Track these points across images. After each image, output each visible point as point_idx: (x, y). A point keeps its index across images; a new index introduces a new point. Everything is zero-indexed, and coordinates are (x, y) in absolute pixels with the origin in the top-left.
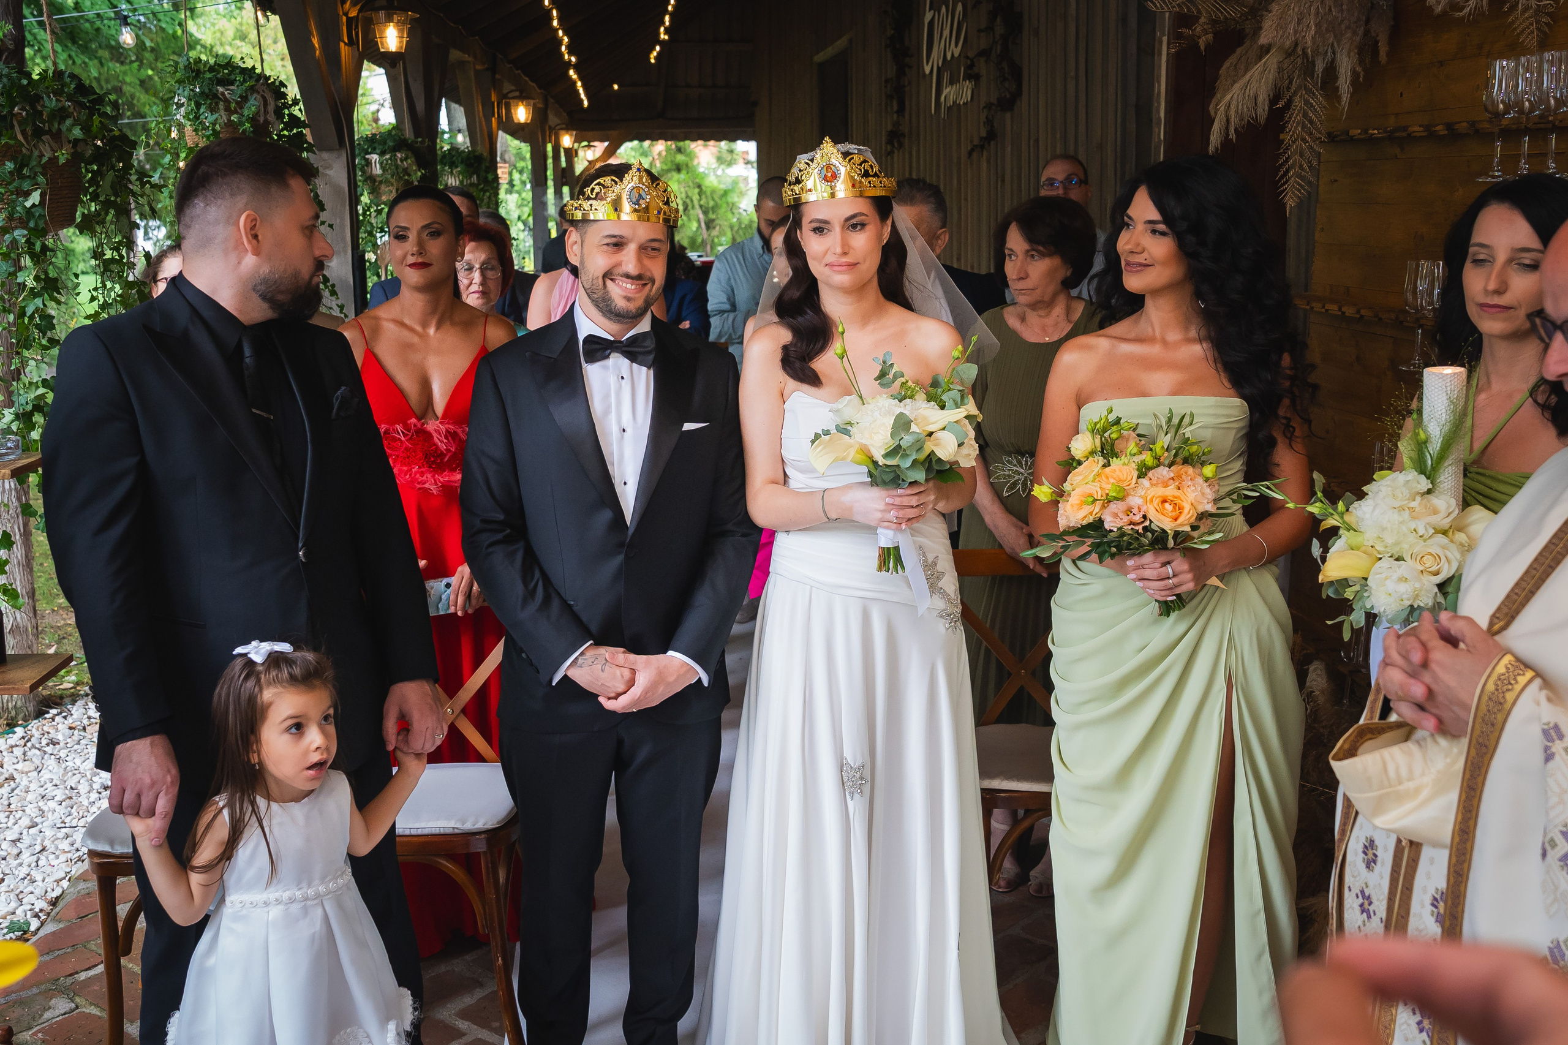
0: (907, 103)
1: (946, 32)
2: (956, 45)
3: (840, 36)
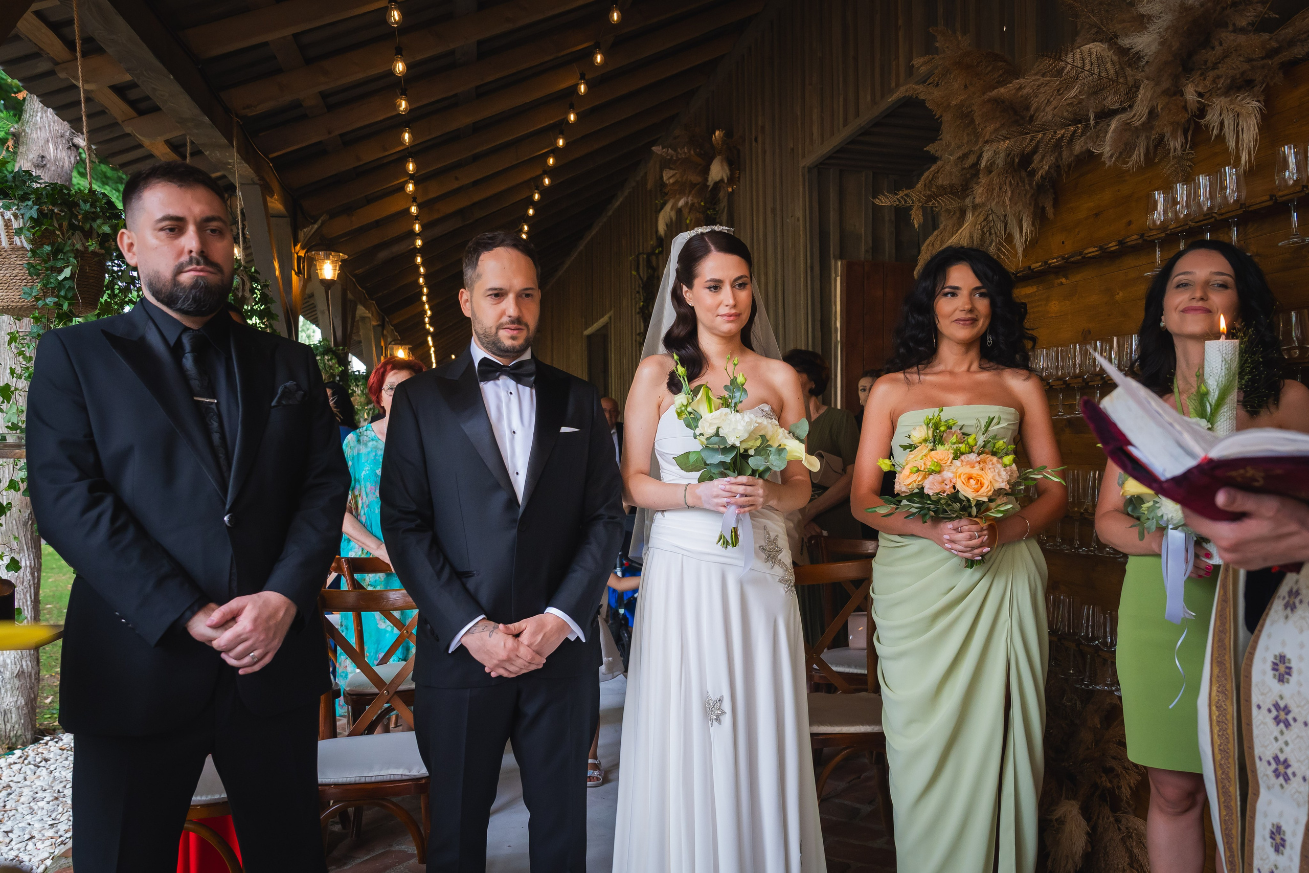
3: (603, 316)
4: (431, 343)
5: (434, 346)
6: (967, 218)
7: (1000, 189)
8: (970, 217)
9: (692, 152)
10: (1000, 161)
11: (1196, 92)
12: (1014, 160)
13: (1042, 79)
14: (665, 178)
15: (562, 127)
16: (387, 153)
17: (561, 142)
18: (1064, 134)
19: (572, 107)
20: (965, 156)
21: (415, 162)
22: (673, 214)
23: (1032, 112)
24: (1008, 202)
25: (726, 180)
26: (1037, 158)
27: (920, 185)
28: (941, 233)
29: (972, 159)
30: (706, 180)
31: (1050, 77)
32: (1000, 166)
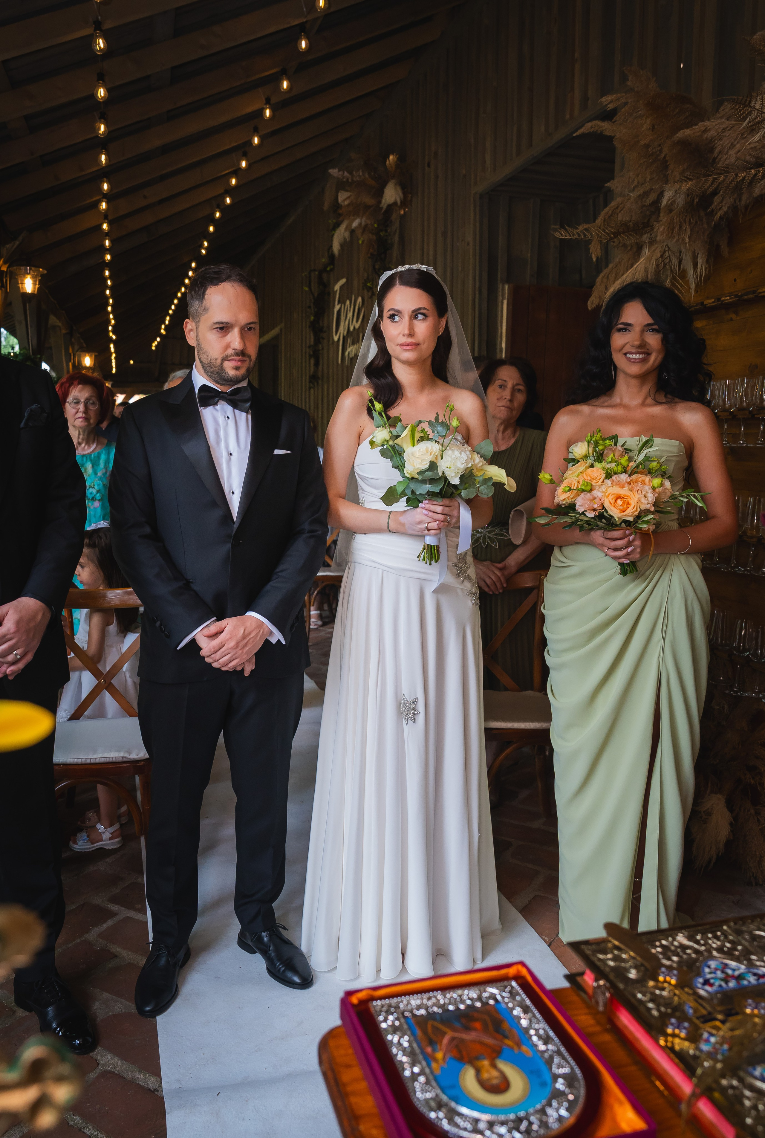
0: (321, 362)
1: (350, 315)
2: (357, 321)
3: (274, 328)
4: (112, 350)
5: (115, 352)
6: (643, 253)
7: (680, 227)
8: (646, 252)
9: (367, 175)
10: (681, 200)
12: (693, 200)
13: (727, 122)
14: (340, 200)
17: (244, 164)
18: (745, 177)
19: (256, 131)
20: (646, 194)
21: (109, 182)
22: (347, 235)
23: (715, 154)
24: (687, 240)
25: (399, 203)
26: (717, 199)
27: (599, 221)
28: (617, 266)
29: (653, 197)
30: (380, 202)
31: (734, 121)
32: (681, 205)
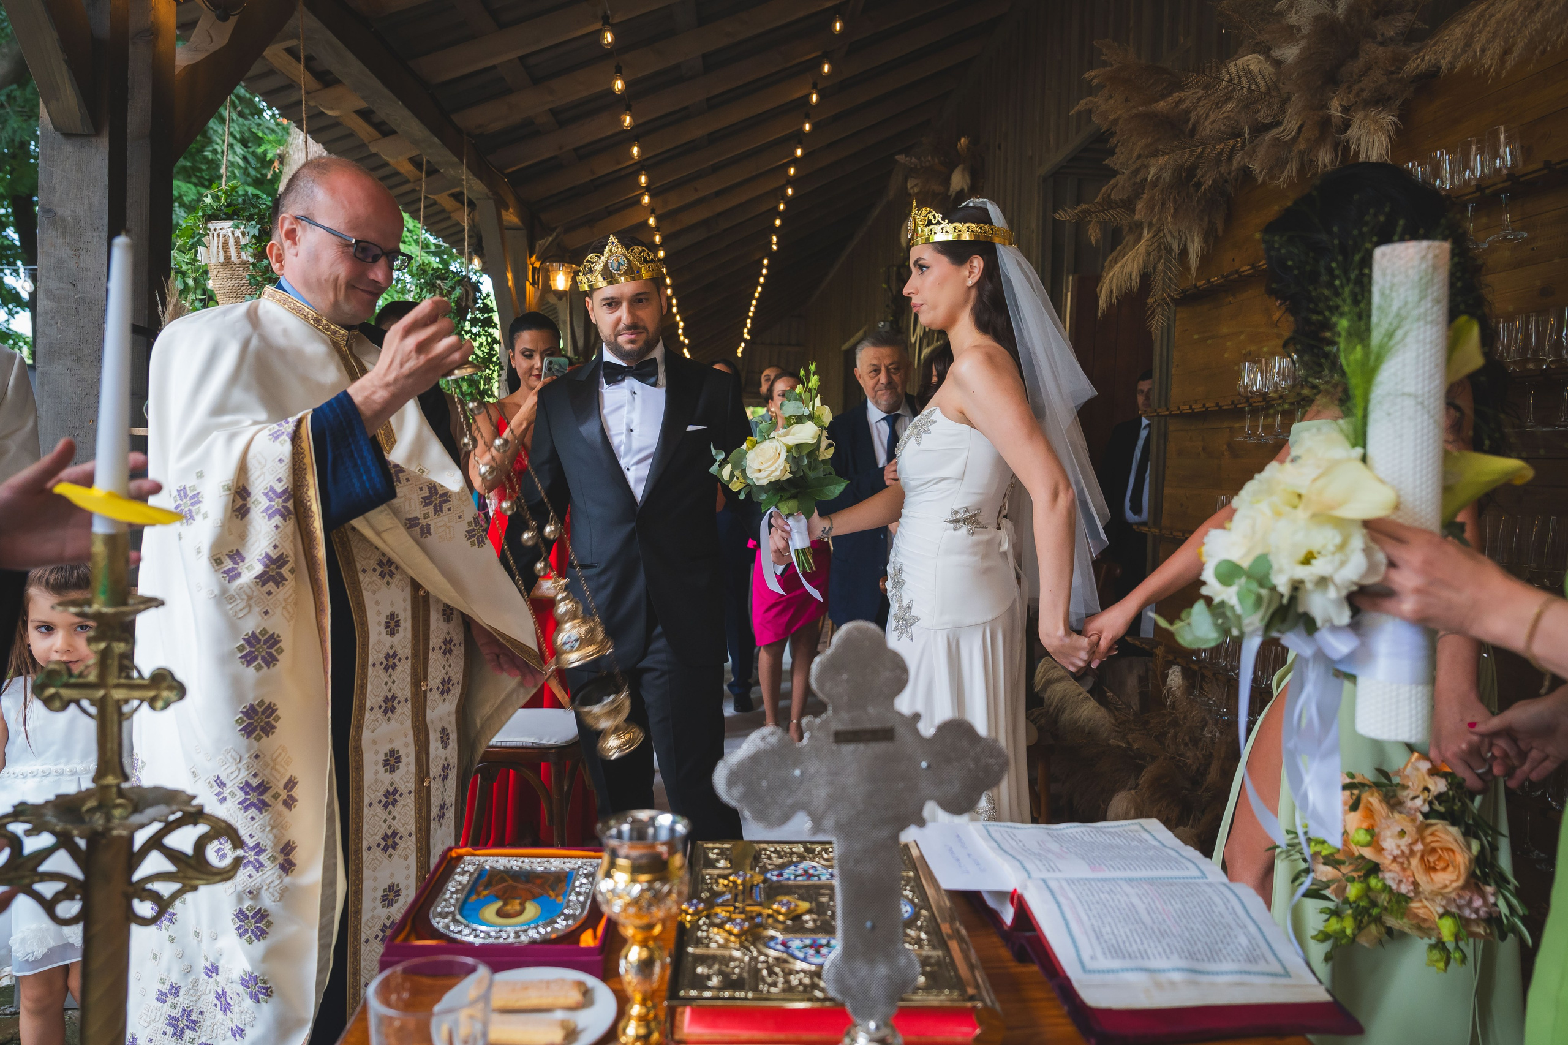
3: (858, 330)
6: (1145, 234)
7: (1163, 203)
9: (935, 160)
10: (1167, 176)
11: (1341, 105)
12: (1179, 174)
14: (909, 186)
15: (799, 138)
16: (621, 166)
17: (799, 152)
18: (1223, 148)
19: (807, 117)
20: (1136, 171)
21: (647, 175)
23: (1191, 126)
25: (966, 190)
26: (1200, 171)
27: (1098, 200)
28: (1124, 249)
29: (1141, 173)
30: (948, 189)
32: (1168, 179)
